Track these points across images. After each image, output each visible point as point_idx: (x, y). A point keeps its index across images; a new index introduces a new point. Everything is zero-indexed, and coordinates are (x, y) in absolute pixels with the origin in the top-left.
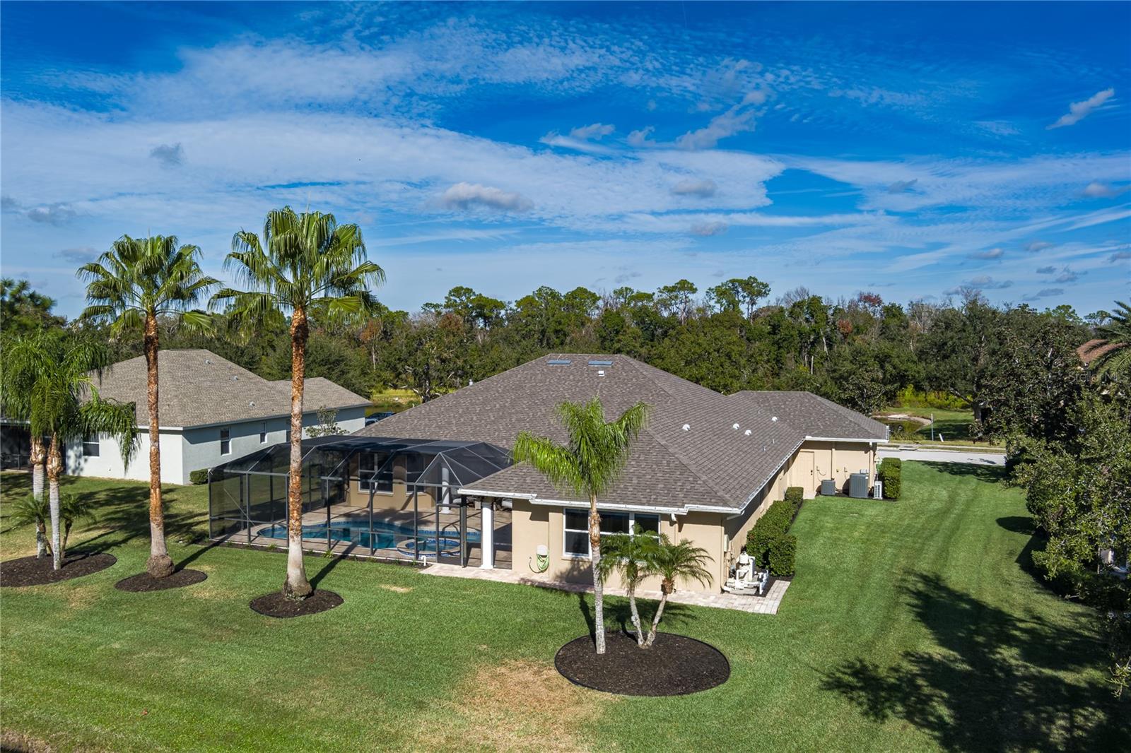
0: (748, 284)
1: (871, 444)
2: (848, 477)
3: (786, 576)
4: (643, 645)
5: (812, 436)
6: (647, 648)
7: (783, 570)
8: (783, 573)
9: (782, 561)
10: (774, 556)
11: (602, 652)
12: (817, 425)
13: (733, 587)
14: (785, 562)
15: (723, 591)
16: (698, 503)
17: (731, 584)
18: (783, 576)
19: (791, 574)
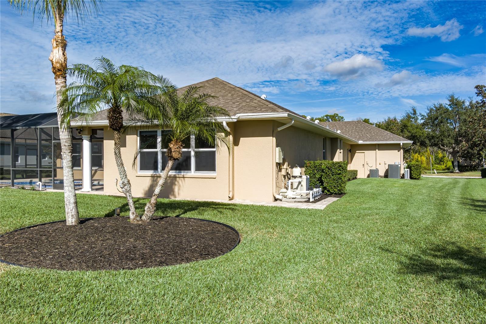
1: (401, 144)
2: (387, 168)
3: (338, 194)
4: (134, 219)
5: (363, 141)
6: (140, 222)
7: (335, 188)
8: (335, 191)
9: (334, 180)
10: (327, 176)
11: (72, 223)
12: (366, 136)
13: (285, 197)
14: (337, 180)
15: (276, 200)
16: (249, 112)
17: (283, 194)
18: (336, 194)
19: (342, 193)
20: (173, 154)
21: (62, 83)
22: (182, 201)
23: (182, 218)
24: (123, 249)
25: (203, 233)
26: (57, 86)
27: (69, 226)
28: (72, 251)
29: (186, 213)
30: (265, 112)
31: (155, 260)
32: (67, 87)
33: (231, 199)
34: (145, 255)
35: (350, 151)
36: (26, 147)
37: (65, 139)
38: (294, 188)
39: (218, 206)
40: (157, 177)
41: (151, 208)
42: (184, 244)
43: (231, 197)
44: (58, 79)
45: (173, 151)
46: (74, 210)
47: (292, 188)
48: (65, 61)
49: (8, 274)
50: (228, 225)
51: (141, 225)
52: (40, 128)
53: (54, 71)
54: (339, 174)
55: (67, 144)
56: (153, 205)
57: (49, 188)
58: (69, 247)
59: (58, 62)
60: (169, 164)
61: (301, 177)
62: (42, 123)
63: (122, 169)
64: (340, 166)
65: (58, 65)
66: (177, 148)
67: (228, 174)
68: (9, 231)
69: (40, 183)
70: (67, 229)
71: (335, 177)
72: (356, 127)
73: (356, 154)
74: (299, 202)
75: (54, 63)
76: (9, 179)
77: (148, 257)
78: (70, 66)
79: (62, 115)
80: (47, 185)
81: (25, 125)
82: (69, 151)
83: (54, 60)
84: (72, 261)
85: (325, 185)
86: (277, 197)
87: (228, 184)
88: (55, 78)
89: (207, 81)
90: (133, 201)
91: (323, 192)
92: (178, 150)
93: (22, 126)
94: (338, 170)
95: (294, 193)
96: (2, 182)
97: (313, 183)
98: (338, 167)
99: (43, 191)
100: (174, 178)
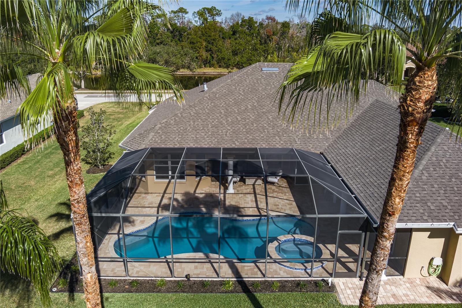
0: (211, 10)
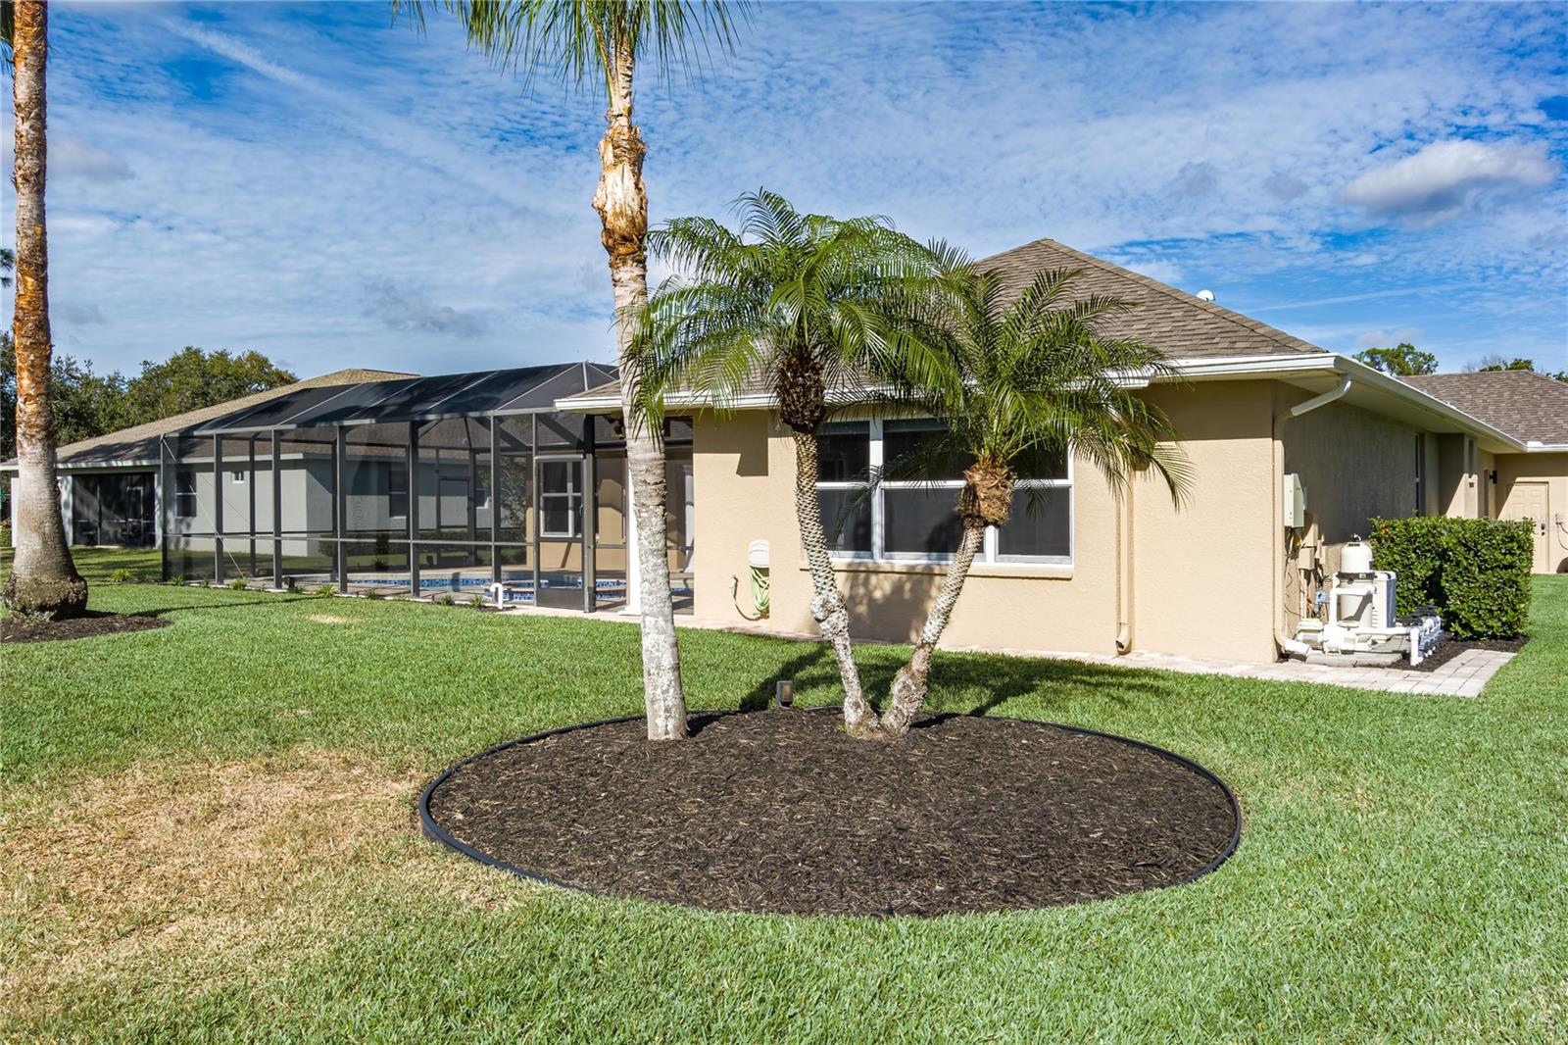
3: (1502, 638)
4: (860, 724)
5: (1545, 442)
6: (880, 736)
7: (1493, 617)
8: (1492, 627)
9: (1487, 587)
10: (1460, 573)
11: (667, 733)
12: (1554, 423)
13: (1318, 647)
14: (1498, 589)
15: (1284, 656)
16: (1190, 353)
17: (1310, 636)
18: (1494, 636)
19: (1516, 636)
20: (984, 505)
21: (634, 280)
22: (970, 658)
23: (1001, 723)
24: (868, 837)
25: (1099, 780)
26: (619, 291)
27: (657, 743)
28: (702, 837)
29: (1005, 700)
30: (1247, 354)
31: (985, 880)
32: (650, 297)
33: (1123, 650)
34: (947, 861)
35: (1494, 477)
36: (437, 472)
37: (645, 461)
38: (1346, 615)
39: (1101, 679)
40: (868, 572)
41: (913, 688)
42: (1058, 824)
43: (1125, 644)
44: (622, 269)
45: (982, 496)
46: (672, 691)
47: (1339, 617)
48: (641, 208)
49: (537, 913)
50: (1170, 750)
51: (888, 745)
52: (495, 417)
53: (610, 241)
54: (1511, 566)
55: (651, 479)
56: (920, 679)
57: (523, 600)
58: (686, 821)
59: (621, 212)
60: (969, 542)
61: (1370, 577)
62: (498, 400)
63: (820, 559)
64: (1512, 539)
65: (622, 223)
66: (997, 487)
67: (1115, 566)
68: (472, 751)
69: (498, 585)
70: (656, 752)
71: (1490, 577)
72: (1513, 393)
73: (1514, 488)
74: (1370, 666)
75: (610, 217)
76: (405, 568)
77: (957, 867)
78: (657, 221)
79: (636, 384)
80: (517, 592)
81: (449, 408)
82: (657, 501)
83: (608, 208)
84: (711, 871)
85: (1453, 604)
86: (1289, 645)
87: (1115, 599)
88: (611, 265)
89: (1016, 252)
90: (855, 664)
91: (1446, 628)
92: (998, 493)
93: (441, 411)
94: (1505, 554)
95: (1352, 634)
96: (380, 578)
97: (1404, 598)
98: (1503, 542)
99: (508, 613)
100: (926, 577)
